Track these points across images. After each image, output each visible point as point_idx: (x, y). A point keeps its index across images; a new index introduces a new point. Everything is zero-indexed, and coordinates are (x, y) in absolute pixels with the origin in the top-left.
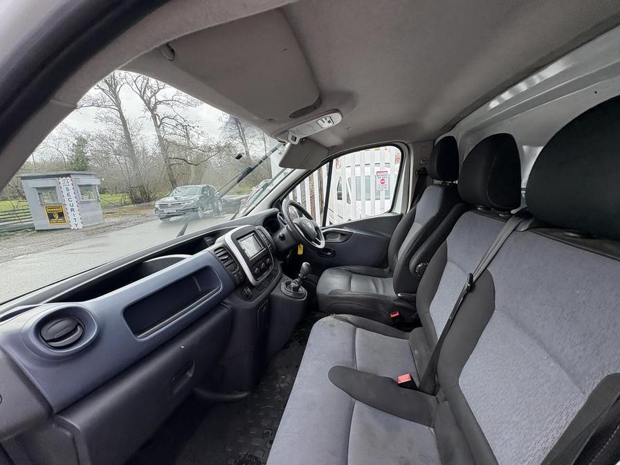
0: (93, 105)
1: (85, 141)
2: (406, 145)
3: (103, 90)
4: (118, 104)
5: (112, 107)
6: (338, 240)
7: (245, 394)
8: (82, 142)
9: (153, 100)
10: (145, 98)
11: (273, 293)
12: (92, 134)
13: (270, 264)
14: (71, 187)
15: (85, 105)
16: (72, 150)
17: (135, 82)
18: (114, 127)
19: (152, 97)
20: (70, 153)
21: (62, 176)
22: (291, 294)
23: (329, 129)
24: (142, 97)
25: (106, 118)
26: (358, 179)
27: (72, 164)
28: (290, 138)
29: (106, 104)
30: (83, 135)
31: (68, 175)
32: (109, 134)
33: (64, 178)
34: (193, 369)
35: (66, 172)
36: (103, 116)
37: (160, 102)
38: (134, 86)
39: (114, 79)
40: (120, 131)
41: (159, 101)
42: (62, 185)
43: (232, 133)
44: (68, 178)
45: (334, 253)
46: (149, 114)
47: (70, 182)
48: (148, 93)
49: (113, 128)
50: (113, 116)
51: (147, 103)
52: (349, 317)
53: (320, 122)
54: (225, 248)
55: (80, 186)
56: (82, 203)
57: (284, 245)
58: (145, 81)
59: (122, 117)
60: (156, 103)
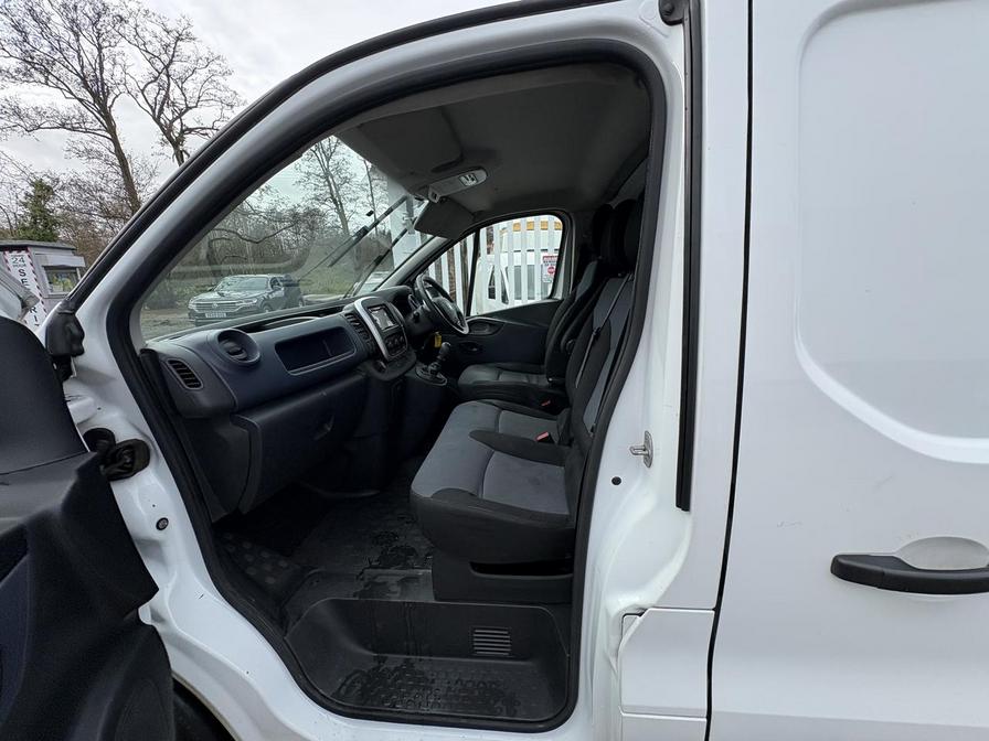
0: (63, 126)
1: (49, 189)
2: (568, 214)
3: (81, 100)
4: (111, 129)
5: (99, 132)
6: (486, 331)
7: (372, 493)
8: (43, 191)
9: (177, 124)
10: (162, 121)
11: (407, 375)
12: (62, 178)
13: (403, 343)
14: (28, 269)
15: (46, 125)
16: (25, 205)
17: (142, 91)
18: (104, 168)
19: (174, 120)
20: (21, 211)
21: (11, 248)
22: (428, 377)
23: (473, 187)
24: (157, 120)
25: (88, 152)
26: (518, 270)
27: (24, 229)
28: (430, 194)
29: (88, 125)
30: (46, 180)
31: (23, 248)
32: (95, 180)
33: (15, 253)
34: (331, 422)
35: (18, 242)
36: (82, 148)
37: (191, 130)
38: (141, 99)
39: (103, 84)
40: (115, 176)
41: (187, 129)
42: (10, 265)
43: (318, 192)
44: (23, 252)
45: (481, 349)
46: (170, 150)
47: (28, 261)
48: (168, 114)
49: (102, 170)
50: (102, 149)
51: (167, 130)
52: (494, 401)
53: (463, 178)
54: (355, 314)
55: (46, 268)
56: (50, 297)
57: (418, 329)
58: (163, 92)
59: (119, 152)
60: (182, 132)
